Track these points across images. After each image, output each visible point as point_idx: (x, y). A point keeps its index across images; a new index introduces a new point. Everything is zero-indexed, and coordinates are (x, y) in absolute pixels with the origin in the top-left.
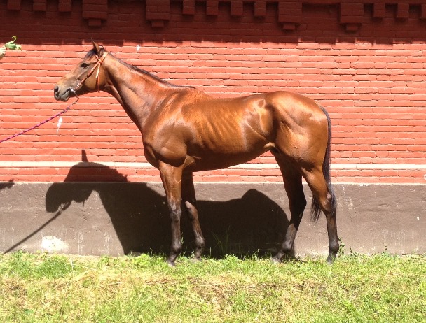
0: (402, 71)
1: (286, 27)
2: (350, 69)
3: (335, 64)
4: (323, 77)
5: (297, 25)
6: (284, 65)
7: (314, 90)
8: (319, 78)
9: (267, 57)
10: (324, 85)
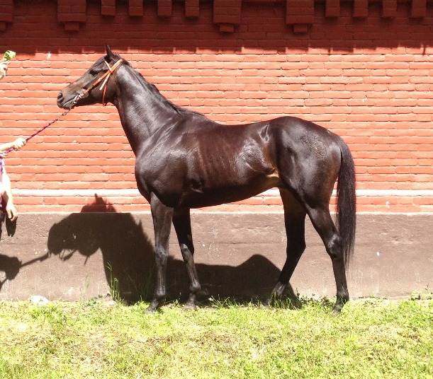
0: (360, 79)
1: (223, 29)
2: (300, 78)
3: (281, 72)
4: (267, 87)
5: (236, 27)
6: (221, 73)
7: (256, 102)
8: (262, 88)
9: (201, 64)
10: (269, 96)
